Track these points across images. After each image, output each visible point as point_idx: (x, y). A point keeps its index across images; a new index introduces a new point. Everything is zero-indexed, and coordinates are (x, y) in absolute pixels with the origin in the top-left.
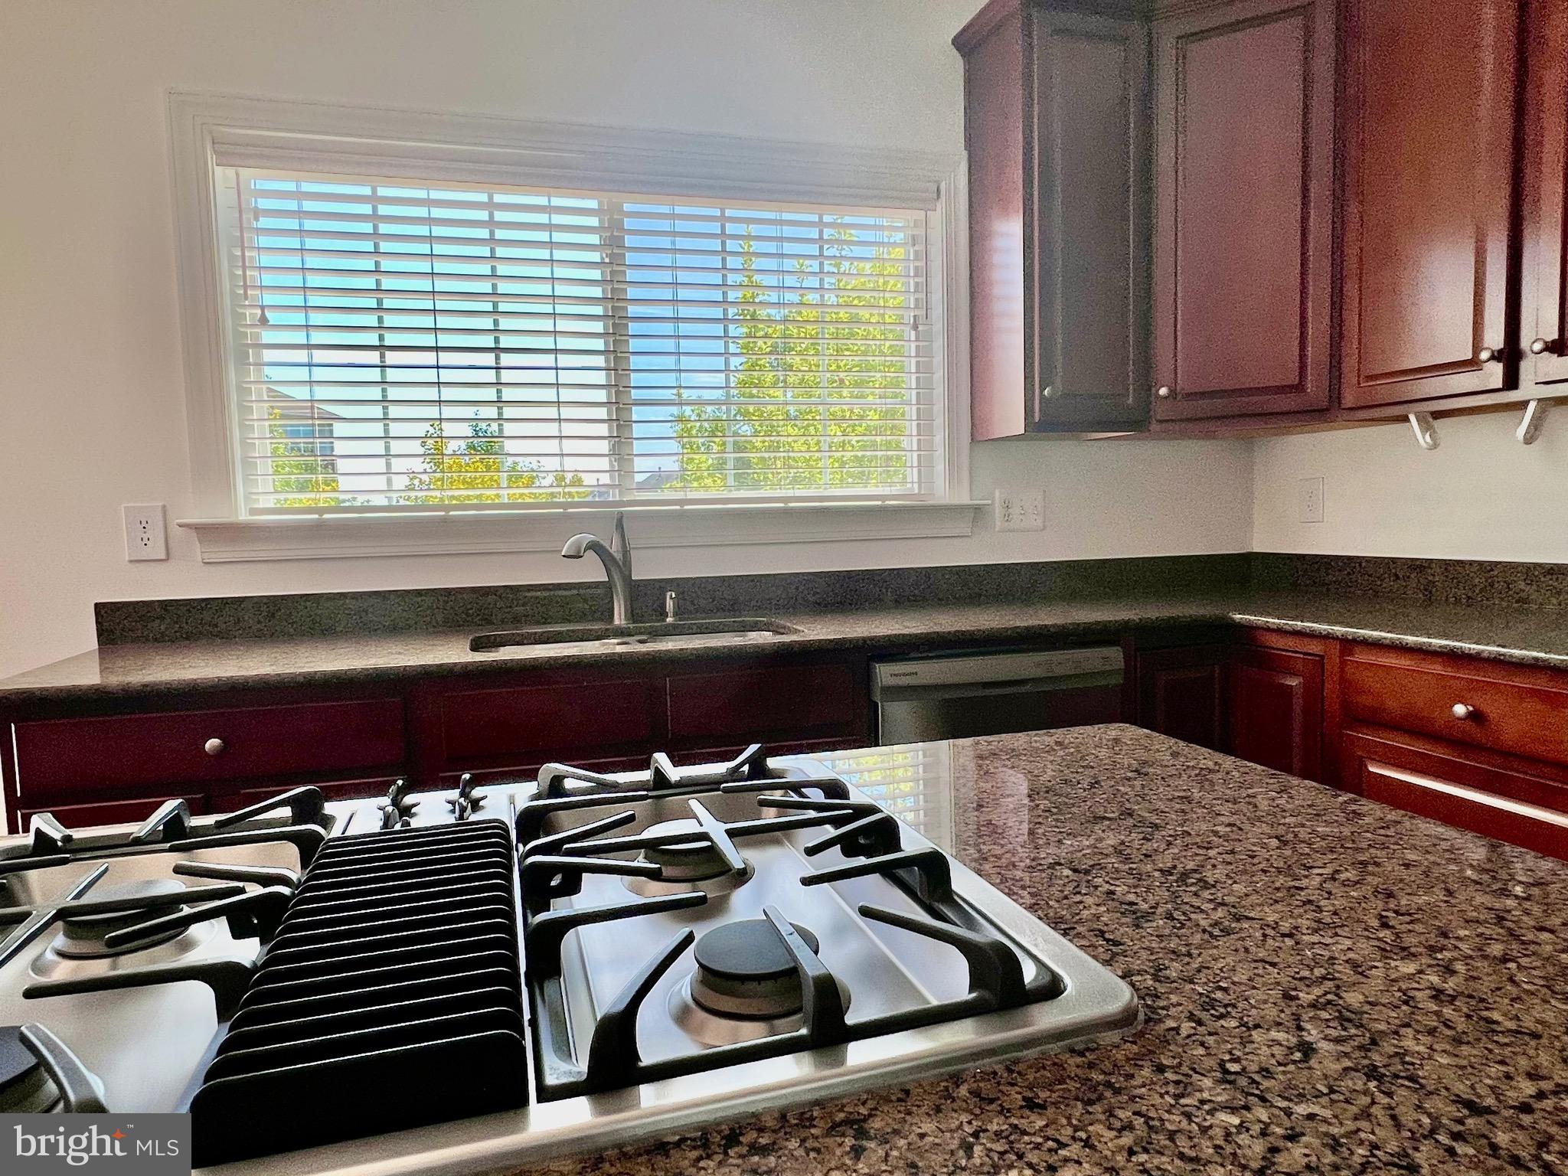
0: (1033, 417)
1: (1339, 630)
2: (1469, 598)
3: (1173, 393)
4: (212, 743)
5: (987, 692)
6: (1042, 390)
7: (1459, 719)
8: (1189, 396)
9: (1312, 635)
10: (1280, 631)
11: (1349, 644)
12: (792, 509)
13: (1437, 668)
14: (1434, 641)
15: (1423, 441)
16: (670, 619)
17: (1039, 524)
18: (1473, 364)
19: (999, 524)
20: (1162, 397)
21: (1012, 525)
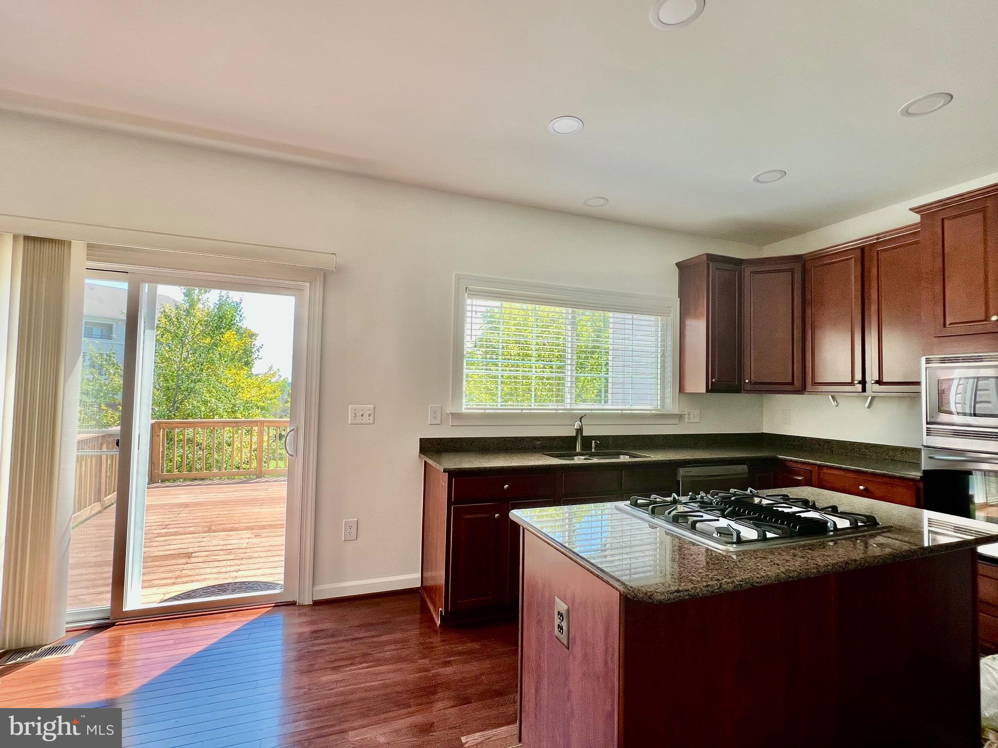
0: (709, 388)
1: (818, 462)
2: (846, 453)
3: (750, 381)
4: (506, 486)
5: (710, 478)
6: (712, 379)
7: (862, 490)
8: (756, 383)
9: (809, 464)
10: (796, 462)
11: (820, 466)
12: (624, 413)
13: (852, 475)
14: (852, 467)
15: (834, 404)
16: (593, 450)
17: (699, 421)
18: (852, 384)
19: (687, 420)
20: (747, 383)
21: (691, 421)
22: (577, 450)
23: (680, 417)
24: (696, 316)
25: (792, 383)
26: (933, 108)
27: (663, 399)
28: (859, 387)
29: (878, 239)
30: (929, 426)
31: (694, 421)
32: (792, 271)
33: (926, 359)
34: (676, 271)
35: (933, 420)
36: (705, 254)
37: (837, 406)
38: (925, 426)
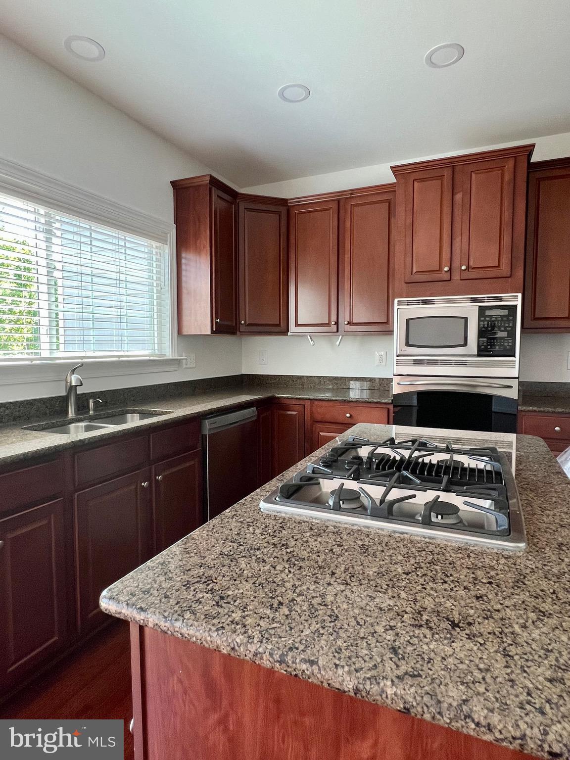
0: (214, 329)
2: (314, 386)
3: (245, 322)
6: (216, 319)
8: (250, 325)
11: (313, 401)
13: (339, 405)
15: (312, 343)
16: (91, 412)
17: (194, 366)
18: (328, 324)
19: (185, 366)
20: (242, 324)
21: (188, 366)
22: (70, 415)
23: (177, 362)
24: (198, 251)
25: (279, 325)
26: (445, 63)
27: (160, 343)
28: (334, 328)
29: (351, 194)
30: (398, 358)
31: (191, 366)
32: (279, 214)
33: (398, 301)
34: (170, 192)
35: (402, 353)
36: (208, 175)
37: (314, 345)
38: (395, 358)
